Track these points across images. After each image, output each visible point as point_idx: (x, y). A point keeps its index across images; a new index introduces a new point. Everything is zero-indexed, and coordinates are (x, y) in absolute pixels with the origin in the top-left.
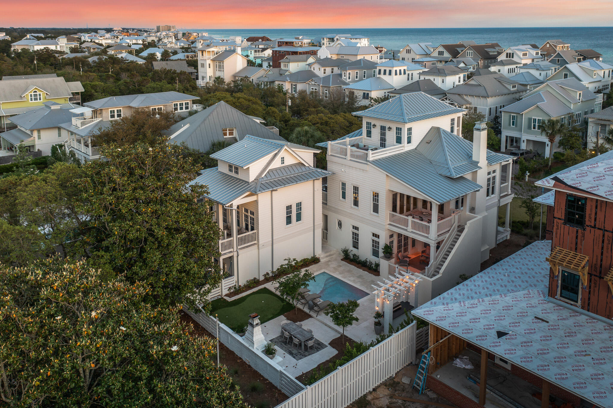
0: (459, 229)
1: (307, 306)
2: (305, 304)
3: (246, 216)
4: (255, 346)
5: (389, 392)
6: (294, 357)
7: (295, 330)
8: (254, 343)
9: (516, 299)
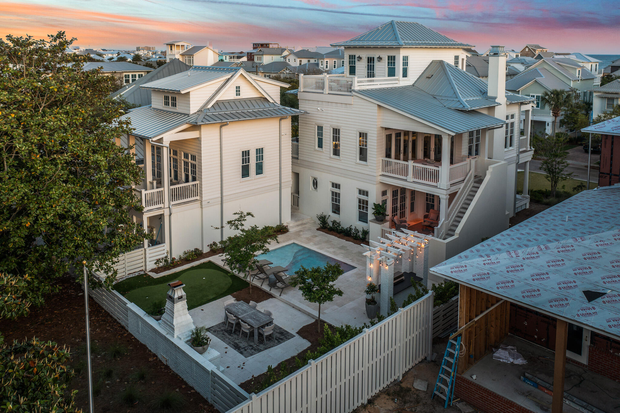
0: (477, 179)
1: (266, 283)
2: (264, 279)
3: (186, 164)
4: (176, 333)
5: (394, 404)
6: (241, 353)
7: (245, 311)
8: (173, 329)
9: (602, 243)
